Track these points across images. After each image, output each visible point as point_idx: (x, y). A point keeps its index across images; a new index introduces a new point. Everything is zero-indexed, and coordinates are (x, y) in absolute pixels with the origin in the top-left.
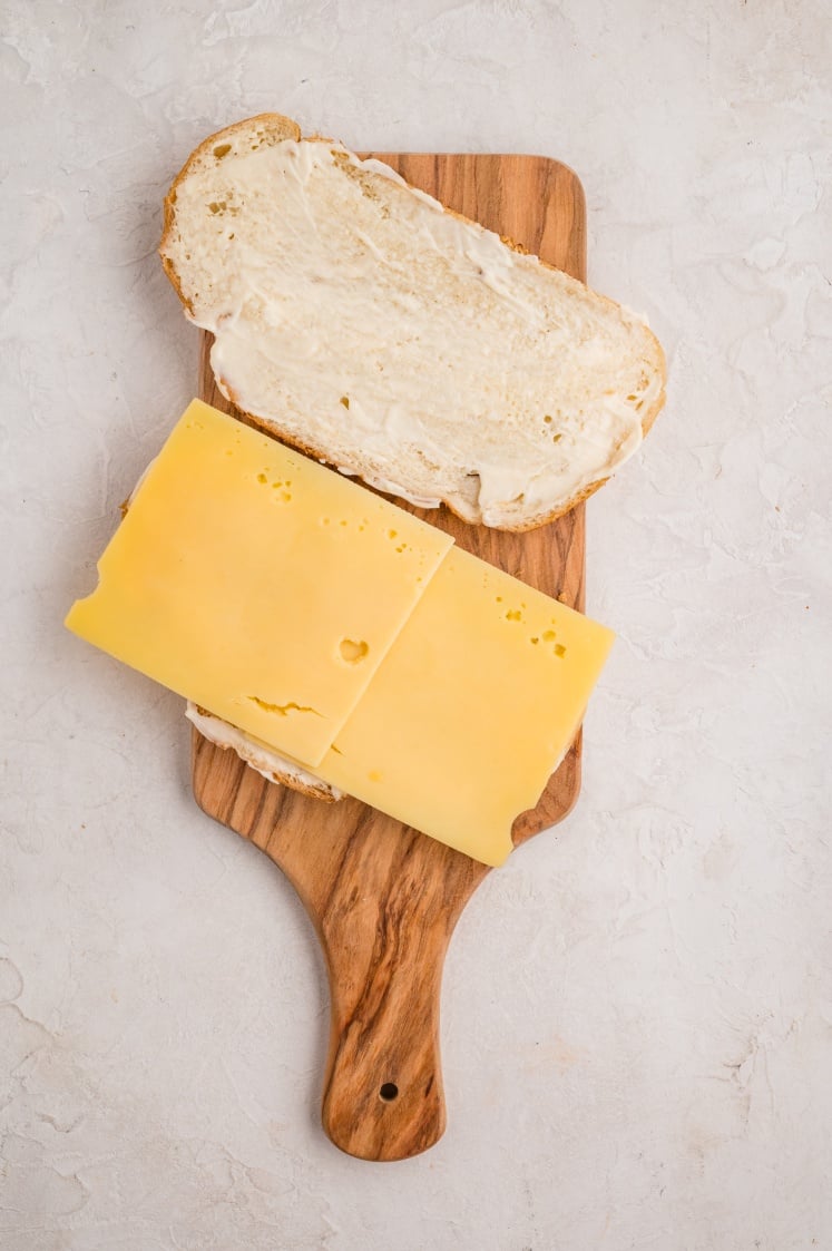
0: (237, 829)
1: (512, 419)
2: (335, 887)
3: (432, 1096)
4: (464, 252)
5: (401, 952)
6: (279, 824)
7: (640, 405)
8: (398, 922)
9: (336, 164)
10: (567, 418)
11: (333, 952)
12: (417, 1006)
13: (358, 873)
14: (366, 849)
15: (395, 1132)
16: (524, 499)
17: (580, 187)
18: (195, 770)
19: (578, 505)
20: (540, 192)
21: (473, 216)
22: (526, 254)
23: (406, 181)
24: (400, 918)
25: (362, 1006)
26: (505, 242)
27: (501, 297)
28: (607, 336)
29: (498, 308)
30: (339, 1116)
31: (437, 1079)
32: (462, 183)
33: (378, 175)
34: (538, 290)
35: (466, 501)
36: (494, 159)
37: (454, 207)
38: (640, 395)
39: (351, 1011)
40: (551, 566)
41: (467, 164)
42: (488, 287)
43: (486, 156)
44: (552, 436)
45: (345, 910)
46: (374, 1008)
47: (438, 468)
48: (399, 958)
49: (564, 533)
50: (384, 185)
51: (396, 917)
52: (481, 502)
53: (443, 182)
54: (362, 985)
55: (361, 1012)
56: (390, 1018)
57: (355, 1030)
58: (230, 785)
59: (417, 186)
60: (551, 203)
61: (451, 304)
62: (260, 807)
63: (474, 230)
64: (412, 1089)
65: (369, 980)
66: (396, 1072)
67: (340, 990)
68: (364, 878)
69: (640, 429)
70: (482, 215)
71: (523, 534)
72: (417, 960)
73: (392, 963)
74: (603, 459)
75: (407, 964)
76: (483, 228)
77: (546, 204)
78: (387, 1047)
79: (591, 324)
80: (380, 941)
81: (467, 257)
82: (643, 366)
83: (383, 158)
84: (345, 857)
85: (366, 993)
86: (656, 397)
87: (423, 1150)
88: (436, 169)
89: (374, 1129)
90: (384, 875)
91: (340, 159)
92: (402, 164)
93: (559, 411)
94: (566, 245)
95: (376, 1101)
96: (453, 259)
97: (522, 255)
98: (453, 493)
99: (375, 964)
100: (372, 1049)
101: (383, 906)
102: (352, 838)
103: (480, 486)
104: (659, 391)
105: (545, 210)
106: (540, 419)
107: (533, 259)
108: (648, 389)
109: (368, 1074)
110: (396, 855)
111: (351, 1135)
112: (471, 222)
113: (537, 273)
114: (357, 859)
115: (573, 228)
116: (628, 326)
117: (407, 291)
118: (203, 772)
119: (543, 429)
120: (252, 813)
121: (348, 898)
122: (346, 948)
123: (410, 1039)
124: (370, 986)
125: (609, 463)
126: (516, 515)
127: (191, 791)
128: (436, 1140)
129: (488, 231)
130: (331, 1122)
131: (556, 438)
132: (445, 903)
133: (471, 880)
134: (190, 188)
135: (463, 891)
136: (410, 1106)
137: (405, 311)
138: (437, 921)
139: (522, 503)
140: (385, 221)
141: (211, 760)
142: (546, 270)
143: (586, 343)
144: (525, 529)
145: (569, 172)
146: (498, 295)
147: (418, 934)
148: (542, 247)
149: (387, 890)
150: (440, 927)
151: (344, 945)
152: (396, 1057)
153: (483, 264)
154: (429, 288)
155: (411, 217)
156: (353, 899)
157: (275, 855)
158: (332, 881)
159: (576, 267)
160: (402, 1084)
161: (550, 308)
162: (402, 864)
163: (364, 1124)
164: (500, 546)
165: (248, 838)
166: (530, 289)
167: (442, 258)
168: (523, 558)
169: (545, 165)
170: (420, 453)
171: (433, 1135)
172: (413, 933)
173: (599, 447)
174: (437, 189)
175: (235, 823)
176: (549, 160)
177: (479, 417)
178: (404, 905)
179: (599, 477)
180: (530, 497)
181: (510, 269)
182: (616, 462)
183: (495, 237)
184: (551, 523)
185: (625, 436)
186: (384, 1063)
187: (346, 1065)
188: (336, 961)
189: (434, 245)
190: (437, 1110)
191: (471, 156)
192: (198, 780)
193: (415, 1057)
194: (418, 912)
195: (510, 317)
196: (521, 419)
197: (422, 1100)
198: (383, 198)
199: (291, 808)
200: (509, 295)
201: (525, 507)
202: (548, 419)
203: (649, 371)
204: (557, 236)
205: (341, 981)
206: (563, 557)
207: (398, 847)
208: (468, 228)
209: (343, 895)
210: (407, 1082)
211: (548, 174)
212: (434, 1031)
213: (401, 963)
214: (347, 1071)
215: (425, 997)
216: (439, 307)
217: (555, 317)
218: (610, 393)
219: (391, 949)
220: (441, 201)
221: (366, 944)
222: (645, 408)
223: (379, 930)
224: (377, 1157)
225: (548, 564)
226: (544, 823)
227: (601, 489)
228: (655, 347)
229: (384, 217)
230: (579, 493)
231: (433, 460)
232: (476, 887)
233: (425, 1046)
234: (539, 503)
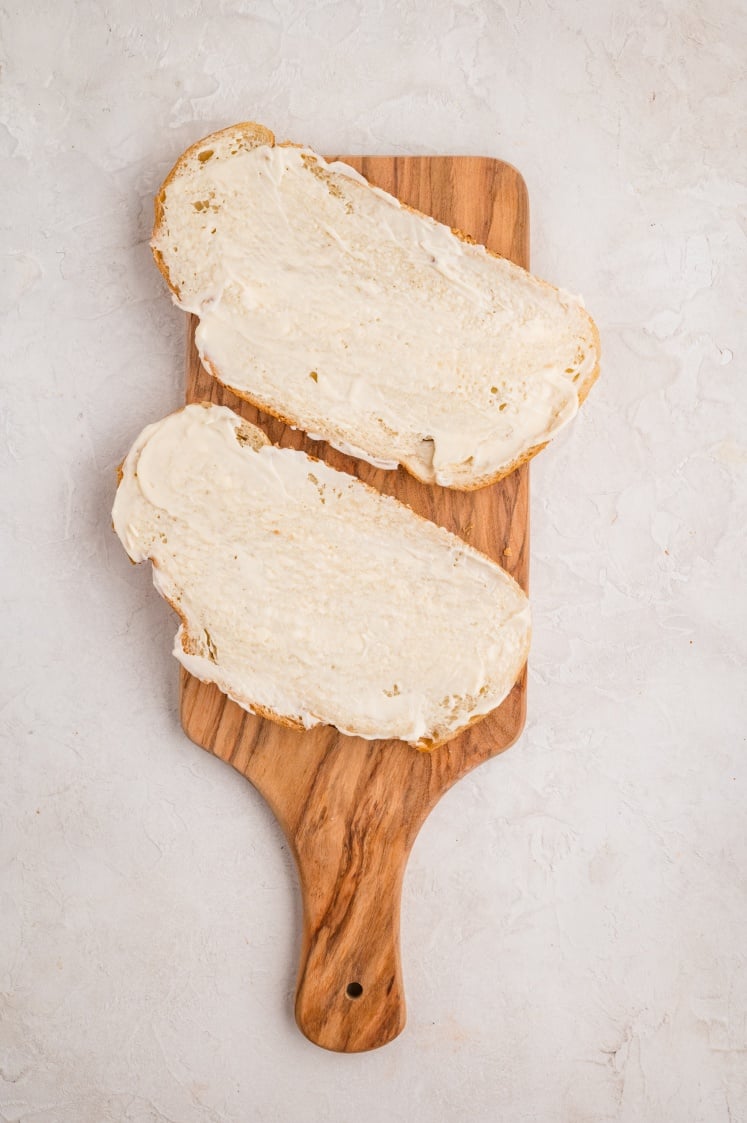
0: (219, 753)
1: (462, 390)
2: (306, 807)
3: (393, 995)
4: (419, 244)
5: (365, 866)
6: (256, 751)
7: (577, 376)
8: (363, 838)
9: (306, 166)
10: (511, 390)
11: (304, 864)
12: (380, 914)
13: (326, 795)
14: (333, 774)
15: (360, 1026)
16: (473, 462)
17: (523, 184)
18: (183, 702)
19: (522, 466)
20: (488, 188)
21: (428, 211)
22: (474, 244)
23: (368, 181)
24: (364, 835)
25: (331, 913)
26: (456, 234)
27: (453, 282)
28: (546, 316)
29: (449, 292)
30: (310, 1011)
31: (397, 978)
32: (419, 183)
33: (342, 175)
34: (485, 276)
35: (422, 463)
36: (447, 161)
37: (411, 203)
38: (577, 368)
39: (321, 918)
40: (498, 521)
41: (423, 165)
42: (441, 274)
43: (439, 158)
44: (498, 405)
45: (315, 827)
46: (341, 916)
47: (396, 434)
48: (363, 870)
49: (510, 491)
50: (348, 184)
51: (361, 835)
52: (435, 463)
53: (402, 181)
54: (331, 895)
55: (329, 919)
56: (355, 924)
57: (324, 935)
58: (213, 717)
59: (378, 186)
60: (498, 198)
61: (407, 289)
62: (240, 735)
63: (428, 222)
64: (375, 988)
65: (337, 890)
66: (360, 973)
67: (310, 900)
68: (333, 799)
69: (577, 399)
70: (436, 210)
71: (474, 493)
72: (379, 872)
73: (357, 875)
74: (544, 425)
75: (370, 876)
76: (435, 222)
77: (493, 199)
78: (353, 950)
79: (533, 307)
80: (346, 855)
81: (421, 247)
82: (580, 342)
83: (348, 161)
84: (315, 780)
85: (334, 901)
86: (590, 370)
87: (385, 1043)
88: (396, 169)
89: (341, 1024)
90: (350, 797)
91: (309, 162)
92: (365, 166)
93: (504, 384)
94: (511, 235)
95: (342, 999)
96: (409, 249)
97: (471, 245)
98: (410, 456)
99: (342, 876)
100: (339, 951)
101: (349, 824)
102: (321, 763)
103: (434, 449)
104: (594, 364)
105: (492, 206)
106: (487, 390)
107: (481, 249)
108: (583, 362)
109: (336, 974)
110: (361, 779)
111: (320, 1030)
112: (425, 216)
113: (484, 259)
114: (326, 782)
115: (517, 222)
116: (565, 307)
117: (369, 278)
118: (189, 705)
119: (490, 399)
120: (233, 741)
121: (318, 817)
122: (316, 862)
123: (375, 942)
124: (337, 895)
125: (549, 429)
126: (466, 476)
127: (179, 720)
128: (396, 1034)
129: (440, 224)
130: (303, 1017)
131: (502, 407)
132: (404, 822)
133: (428, 801)
134: (176, 189)
135: (420, 812)
136: (374, 1002)
137: (367, 295)
138: (397, 837)
139: (471, 465)
140: (349, 216)
141: (197, 692)
142: (490, 257)
143: (527, 323)
144: (474, 488)
145: (513, 171)
146: (449, 280)
147: (380, 850)
148: (489, 238)
149: (352, 810)
150: (400, 843)
151: (314, 859)
152: (361, 959)
153: (435, 254)
154: (389, 274)
155: (372, 213)
156: (322, 817)
157: (253, 778)
158: (304, 802)
159: (520, 255)
160: (367, 983)
161: (495, 292)
162: (366, 787)
163: (333, 1019)
164: (452, 503)
165: (230, 762)
166: (478, 275)
167: (398, 249)
168: (473, 514)
169: (492, 165)
170: (380, 420)
171: (394, 1030)
172: (375, 848)
173: (540, 415)
174: (396, 187)
175: (217, 750)
176: (495, 161)
177: (433, 388)
178: (368, 824)
179: (540, 441)
180: (478, 460)
181: (460, 257)
182: (555, 427)
183: (447, 229)
184: (499, 483)
185: (564, 404)
186: (351, 964)
187: (316, 967)
188: (308, 873)
189: (393, 237)
190: (397, 1007)
191: (426, 158)
192: (185, 711)
193: (378, 959)
194: (380, 830)
195: (461, 300)
196: (470, 390)
197: (384, 998)
198: (347, 196)
199: (267, 736)
200: (460, 281)
201: (474, 469)
202: (494, 390)
203: (585, 346)
204: (502, 228)
205: (311, 891)
206: (509, 513)
207: (362, 771)
208: (422, 221)
209: (313, 814)
210: (370, 982)
211: (495, 173)
212: (395, 936)
213: (365, 874)
214: (317, 972)
215: (386, 906)
216: (397, 291)
217: (500, 300)
218: (549, 366)
219: (356, 862)
220: (400, 199)
221: (334, 858)
222: (581, 380)
223: (345, 845)
224: (344, 1047)
225: (495, 518)
226: (493, 751)
227: (542, 451)
228: (590, 325)
229: (348, 213)
230: (522, 456)
231: (391, 426)
232: (432, 807)
233: (387, 949)
234: (487, 465)
